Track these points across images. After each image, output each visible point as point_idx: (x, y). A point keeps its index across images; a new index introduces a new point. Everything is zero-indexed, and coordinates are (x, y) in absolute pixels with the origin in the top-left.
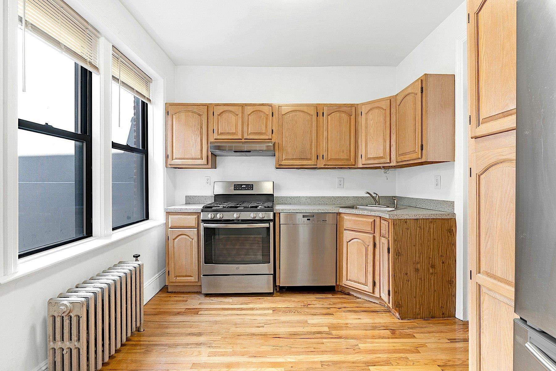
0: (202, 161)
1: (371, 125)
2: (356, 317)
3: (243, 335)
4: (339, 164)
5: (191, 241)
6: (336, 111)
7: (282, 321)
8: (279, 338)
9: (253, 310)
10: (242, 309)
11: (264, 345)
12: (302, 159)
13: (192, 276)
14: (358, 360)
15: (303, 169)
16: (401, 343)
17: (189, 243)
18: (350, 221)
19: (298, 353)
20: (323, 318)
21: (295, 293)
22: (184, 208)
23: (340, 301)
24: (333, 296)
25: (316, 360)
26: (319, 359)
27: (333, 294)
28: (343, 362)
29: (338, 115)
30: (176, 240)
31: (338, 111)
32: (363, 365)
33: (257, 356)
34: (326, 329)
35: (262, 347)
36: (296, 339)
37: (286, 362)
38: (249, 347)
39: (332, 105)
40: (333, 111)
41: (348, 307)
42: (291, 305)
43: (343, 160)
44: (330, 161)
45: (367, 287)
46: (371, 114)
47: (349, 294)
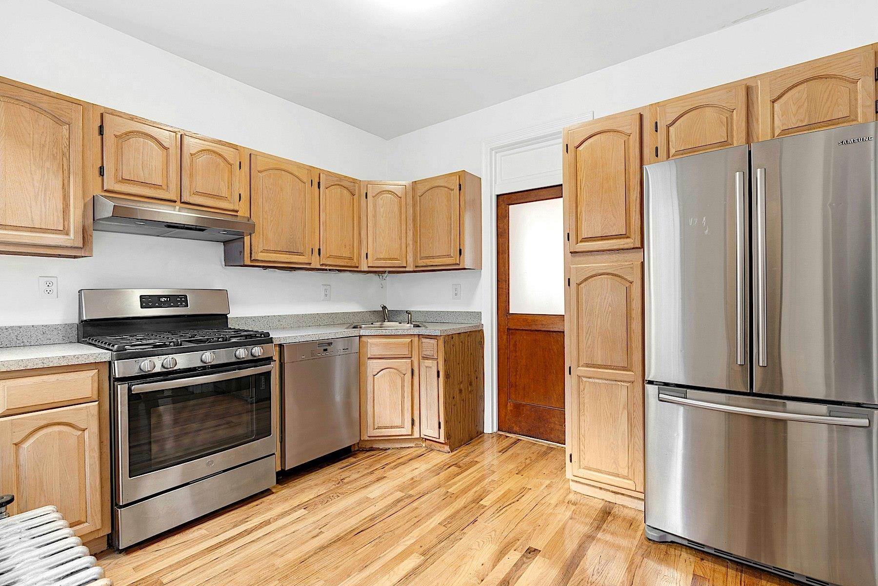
0: (67, 237)
1: (382, 214)
2: (411, 468)
3: (309, 557)
4: (341, 264)
5: (78, 437)
6: (336, 185)
7: (339, 512)
8: (362, 531)
9: (270, 523)
10: (248, 532)
11: (357, 549)
12: (290, 253)
13: (83, 519)
14: (465, 503)
15: (272, 269)
16: (475, 471)
17: (73, 441)
18: (376, 345)
19: (408, 531)
20: (379, 485)
21: (304, 475)
22: (54, 355)
23: (372, 460)
24: (357, 459)
25: (433, 525)
26: (434, 523)
27: (355, 456)
28: (458, 512)
29: (339, 192)
30: (26, 445)
31: (339, 185)
32: (474, 504)
33: (368, 563)
34: (399, 495)
35: (358, 552)
36: (386, 520)
37: (409, 547)
38: (340, 563)
39: (330, 174)
40: (333, 184)
41: (390, 463)
42: (322, 490)
43: (345, 258)
44: (329, 259)
45: (404, 429)
46: (381, 200)
47: (372, 449)
